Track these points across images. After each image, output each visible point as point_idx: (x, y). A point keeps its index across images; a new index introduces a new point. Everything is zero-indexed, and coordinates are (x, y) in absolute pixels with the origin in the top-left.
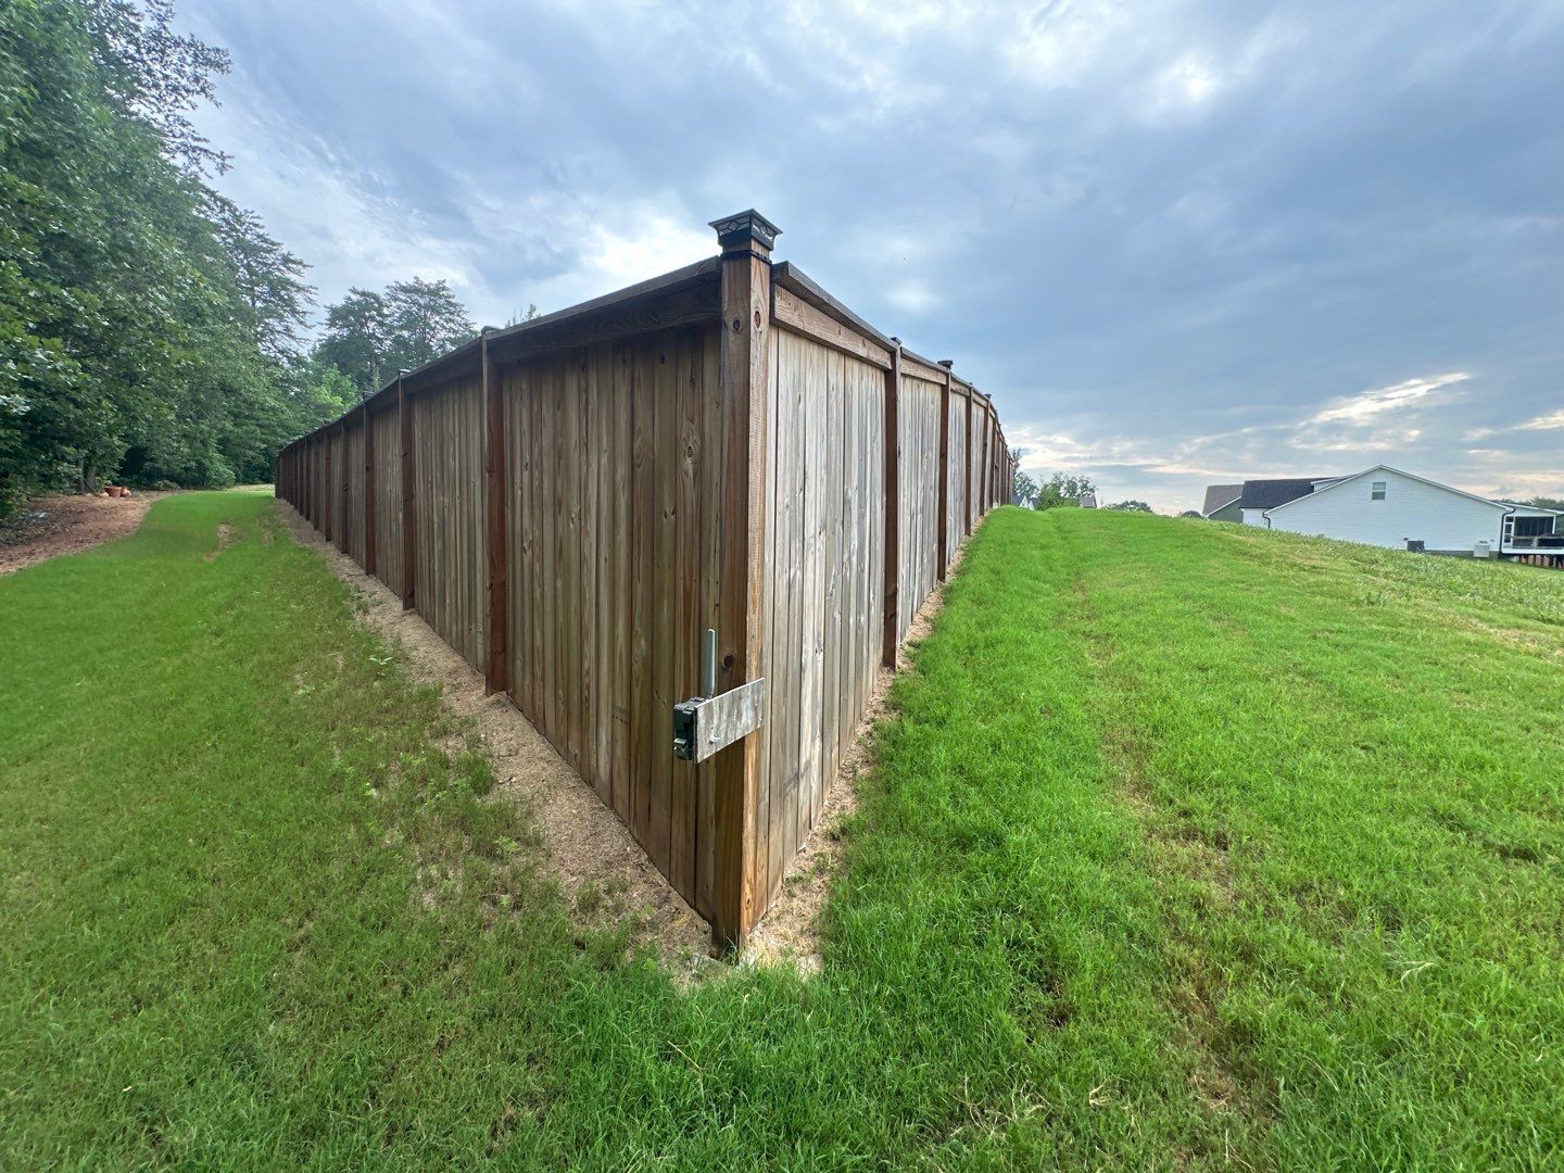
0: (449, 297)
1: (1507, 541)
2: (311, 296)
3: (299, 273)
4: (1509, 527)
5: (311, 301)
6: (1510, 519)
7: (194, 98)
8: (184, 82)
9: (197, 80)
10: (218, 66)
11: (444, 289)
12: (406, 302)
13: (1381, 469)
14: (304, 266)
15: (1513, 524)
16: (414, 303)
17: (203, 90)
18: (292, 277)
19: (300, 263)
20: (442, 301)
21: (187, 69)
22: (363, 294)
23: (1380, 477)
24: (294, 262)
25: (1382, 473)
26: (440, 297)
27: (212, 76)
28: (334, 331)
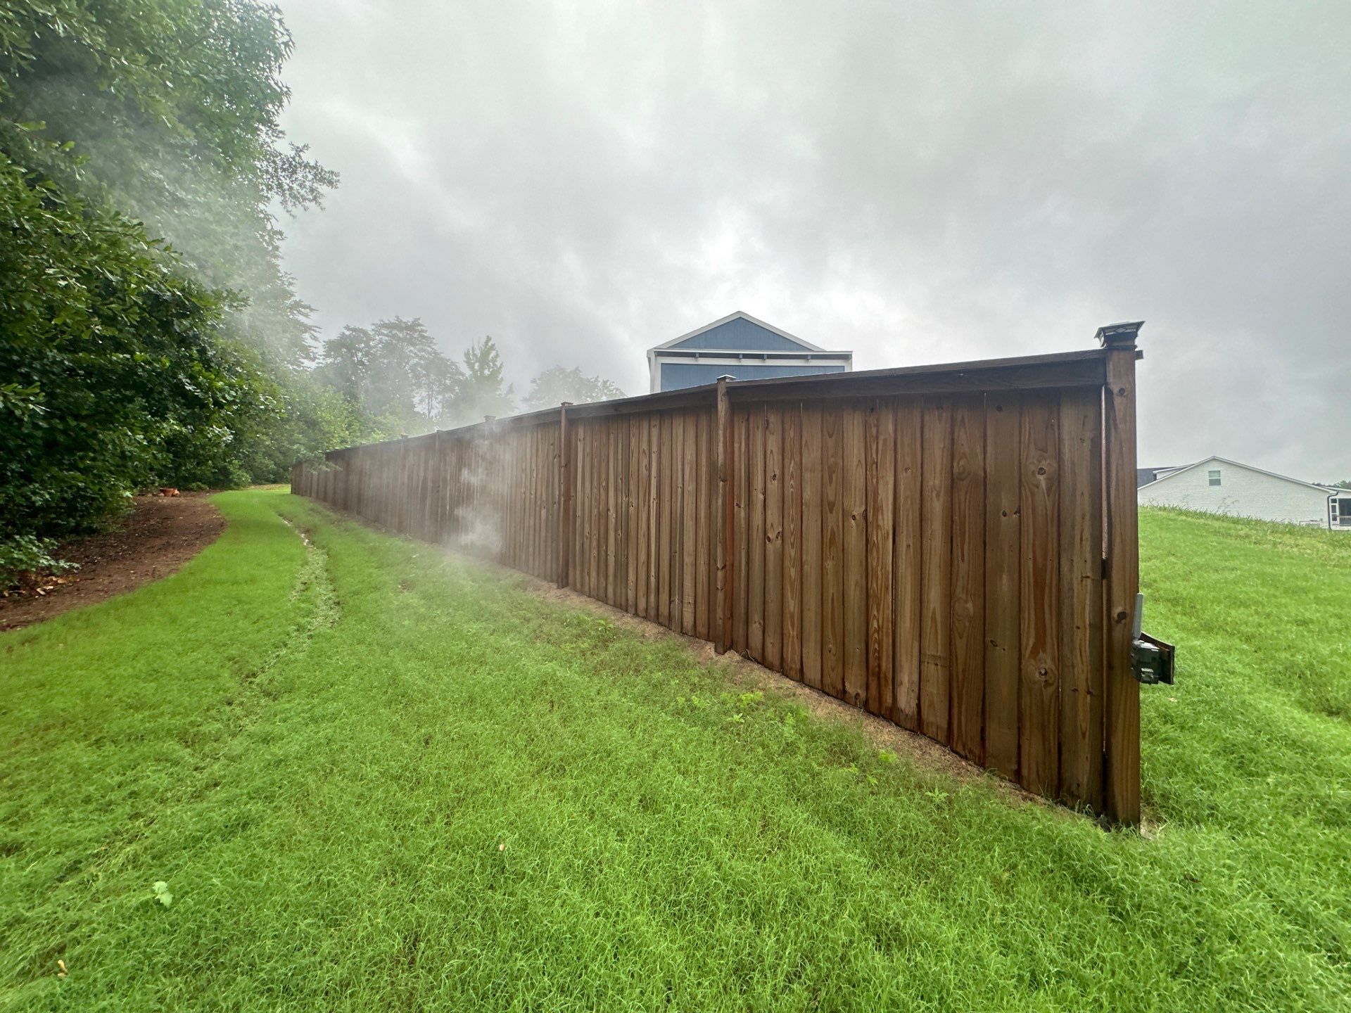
0: (422, 331)
1: (1335, 519)
2: (315, 334)
3: (306, 316)
4: (1334, 507)
5: (315, 338)
6: (1334, 501)
7: (307, 203)
8: (302, 192)
9: (312, 190)
10: (330, 183)
11: (419, 325)
12: (387, 335)
13: (1214, 459)
14: (312, 310)
15: (1337, 505)
16: (394, 336)
17: (315, 199)
18: (301, 318)
19: (309, 307)
20: (416, 335)
21: (307, 184)
22: (354, 330)
23: (1215, 467)
24: (305, 307)
25: (1215, 463)
26: (416, 331)
27: (323, 189)
28: (329, 361)
